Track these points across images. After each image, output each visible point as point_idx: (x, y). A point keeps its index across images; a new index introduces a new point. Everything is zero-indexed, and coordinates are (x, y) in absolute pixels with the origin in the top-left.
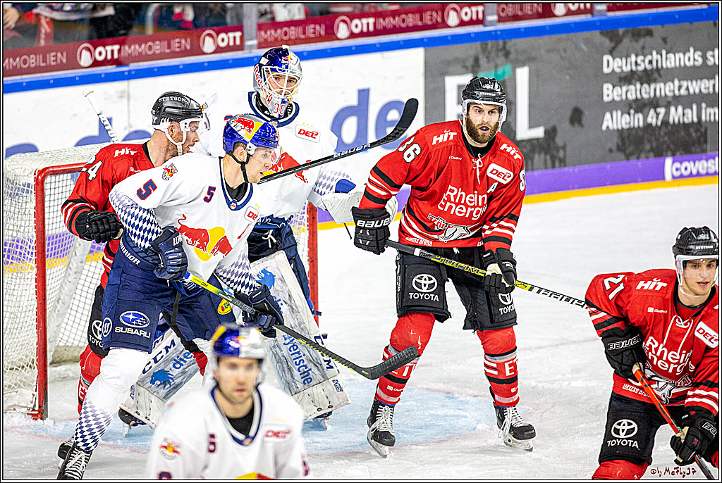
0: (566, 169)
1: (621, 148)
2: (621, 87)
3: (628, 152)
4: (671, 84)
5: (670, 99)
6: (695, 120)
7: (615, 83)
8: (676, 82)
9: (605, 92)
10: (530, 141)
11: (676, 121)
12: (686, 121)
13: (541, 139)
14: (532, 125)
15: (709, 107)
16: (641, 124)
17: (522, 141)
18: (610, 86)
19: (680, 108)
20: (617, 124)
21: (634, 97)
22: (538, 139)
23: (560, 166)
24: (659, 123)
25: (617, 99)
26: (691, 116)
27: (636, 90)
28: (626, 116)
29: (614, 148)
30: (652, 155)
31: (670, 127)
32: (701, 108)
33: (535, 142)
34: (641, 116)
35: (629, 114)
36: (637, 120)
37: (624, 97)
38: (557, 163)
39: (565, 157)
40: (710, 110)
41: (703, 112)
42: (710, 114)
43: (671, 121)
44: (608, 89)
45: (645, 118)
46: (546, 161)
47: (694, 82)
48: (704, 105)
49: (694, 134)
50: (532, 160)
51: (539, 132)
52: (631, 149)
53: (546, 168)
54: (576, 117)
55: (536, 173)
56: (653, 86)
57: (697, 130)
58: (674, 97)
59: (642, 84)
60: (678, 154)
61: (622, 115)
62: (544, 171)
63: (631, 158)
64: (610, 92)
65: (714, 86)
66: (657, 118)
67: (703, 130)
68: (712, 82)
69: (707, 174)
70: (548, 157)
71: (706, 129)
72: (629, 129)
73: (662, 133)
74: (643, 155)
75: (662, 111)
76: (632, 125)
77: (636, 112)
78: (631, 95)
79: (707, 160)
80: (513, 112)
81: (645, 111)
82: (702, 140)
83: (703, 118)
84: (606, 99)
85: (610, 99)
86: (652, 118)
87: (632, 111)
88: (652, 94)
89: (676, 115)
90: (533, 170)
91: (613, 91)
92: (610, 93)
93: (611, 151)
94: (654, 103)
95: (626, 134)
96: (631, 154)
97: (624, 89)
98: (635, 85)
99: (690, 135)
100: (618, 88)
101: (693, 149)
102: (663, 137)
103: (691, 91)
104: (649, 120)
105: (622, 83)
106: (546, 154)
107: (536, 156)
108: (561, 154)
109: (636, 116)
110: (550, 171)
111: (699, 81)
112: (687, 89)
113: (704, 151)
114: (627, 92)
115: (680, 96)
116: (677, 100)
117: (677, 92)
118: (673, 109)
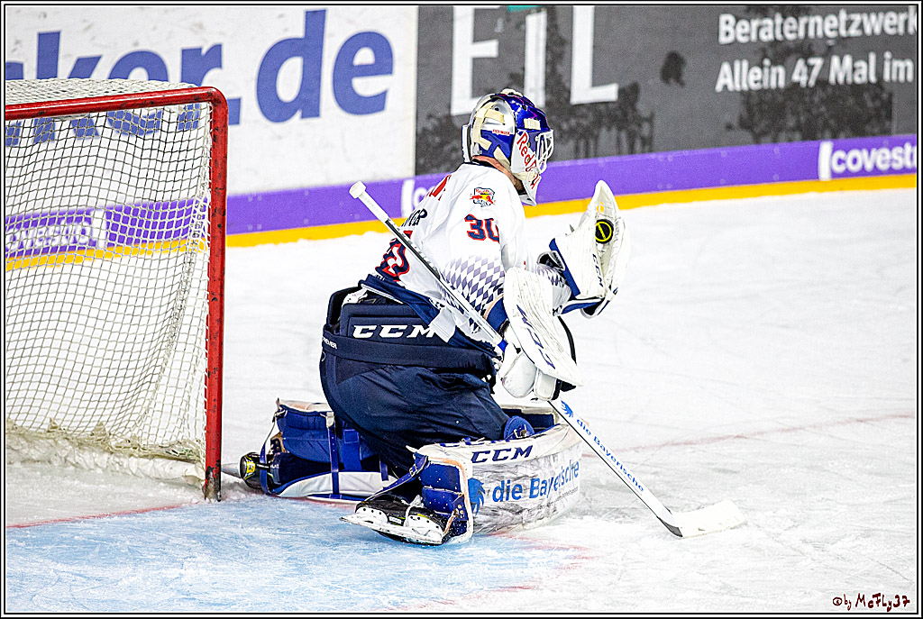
0: (653, 156)
1: (746, 124)
2: (749, 21)
3: (757, 130)
4: (833, 18)
5: (831, 43)
6: (873, 79)
7: (740, 15)
8: (843, 16)
9: (723, 28)
10: (594, 105)
11: (841, 80)
12: (858, 80)
13: (612, 103)
14: (598, 81)
15: (897, 59)
16: (782, 83)
17: (580, 106)
18: (731, 19)
19: (848, 60)
20: (741, 83)
21: (770, 37)
22: (607, 103)
23: (643, 152)
24: (812, 83)
25: (743, 40)
26: (865, 72)
27: (775, 26)
28: (757, 70)
29: (735, 123)
30: (798, 136)
31: (829, 90)
32: (884, 59)
33: (603, 107)
34: (781, 70)
35: (762, 67)
36: (776, 77)
37: (754, 37)
38: (638, 146)
39: (651, 138)
40: (898, 64)
41: (887, 65)
42: (898, 69)
43: (832, 80)
44: (727, 23)
45: (789, 74)
46: (619, 141)
47: (873, 17)
48: (888, 55)
49: (870, 104)
50: (596, 138)
51: (609, 93)
52: (763, 124)
53: (619, 152)
54: (673, 68)
55: (601, 161)
56: (803, 20)
57: (876, 97)
58: (840, 39)
59: (784, 17)
60: (842, 136)
61: (749, 68)
62: (616, 159)
63: (763, 139)
64: (730, 28)
65: (906, 23)
66: (809, 75)
67: (885, 96)
68: (903, 17)
69: (891, 171)
70: (624, 135)
71: (891, 95)
72: (762, 92)
73: (816, 99)
74: (783, 136)
75: (817, 62)
76: (766, 85)
77: (774, 63)
78: (767, 34)
79: (891, 149)
80: (565, 56)
81: (790, 60)
82: (883, 113)
83: (887, 77)
84: (723, 39)
85: (730, 39)
86: (800, 74)
87: (767, 62)
88: (801, 34)
89: (841, 69)
90: (596, 155)
91: (735, 27)
92: (731, 30)
93: (729, 127)
94: (804, 49)
95: (755, 100)
96: (764, 133)
97: (755, 23)
98: (773, 18)
99: (862, 105)
100: (744, 23)
101: (868, 128)
102: (818, 108)
103: (868, 31)
104: (796, 78)
105: (752, 14)
106: (619, 129)
107: (604, 132)
108: (645, 130)
109: (774, 70)
111: (881, 15)
112: (861, 27)
113: (886, 132)
114: (759, 28)
115: (849, 38)
116: (843, 45)
117: (843, 33)
118: (835, 60)
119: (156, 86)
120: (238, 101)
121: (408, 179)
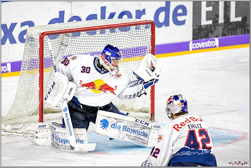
10: (236, 22)
13: (240, 22)
14: (237, 16)
17: (233, 22)
22: (239, 22)
33: (238, 23)
38: (247, 32)
46: (242, 30)
50: (237, 30)
51: (239, 19)
53: (242, 34)
55: (238, 36)
70: (243, 30)
80: (229, 10)
90: (236, 34)
106: (242, 28)
107: (238, 29)
110: (244, 35)
121: (191, 41)
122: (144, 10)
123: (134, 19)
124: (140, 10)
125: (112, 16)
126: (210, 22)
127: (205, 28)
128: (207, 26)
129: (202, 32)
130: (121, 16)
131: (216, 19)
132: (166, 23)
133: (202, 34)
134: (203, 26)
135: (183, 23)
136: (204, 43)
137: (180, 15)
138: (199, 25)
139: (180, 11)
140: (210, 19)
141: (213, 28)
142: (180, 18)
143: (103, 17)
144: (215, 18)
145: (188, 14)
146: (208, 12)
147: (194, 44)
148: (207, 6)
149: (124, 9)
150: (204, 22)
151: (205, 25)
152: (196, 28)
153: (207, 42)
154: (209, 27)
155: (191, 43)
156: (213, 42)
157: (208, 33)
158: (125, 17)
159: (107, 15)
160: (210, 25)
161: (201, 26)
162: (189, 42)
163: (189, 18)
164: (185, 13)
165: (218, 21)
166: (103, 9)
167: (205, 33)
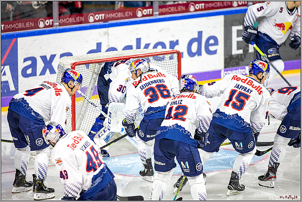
119: (164, 50)
120: (182, 53)
121: (222, 69)
122: (177, 41)
123: (168, 49)
124: (173, 41)
125: (147, 46)
126: (241, 52)
127: (236, 57)
128: (238, 55)
129: (233, 61)
130: (155, 47)
131: (247, 48)
132: (199, 53)
133: (233, 62)
134: (234, 55)
135: (215, 52)
136: (235, 71)
137: (212, 45)
138: (230, 54)
139: (212, 41)
140: (241, 49)
141: (243, 57)
142: (212, 48)
143: (138, 47)
144: (245, 48)
145: (219, 44)
146: (238, 42)
147: (226, 72)
148: (238, 36)
149: (159, 40)
150: (235, 51)
151: (236, 55)
152: (227, 57)
153: (237, 70)
154: (239, 56)
155: (222, 72)
156: (244, 70)
157: (238, 62)
158: (160, 47)
159: (143, 46)
160: (241, 55)
161: (232, 55)
162: (220, 71)
163: (220, 48)
164: (216, 43)
165: (248, 50)
166: (139, 41)
167: (236, 62)
